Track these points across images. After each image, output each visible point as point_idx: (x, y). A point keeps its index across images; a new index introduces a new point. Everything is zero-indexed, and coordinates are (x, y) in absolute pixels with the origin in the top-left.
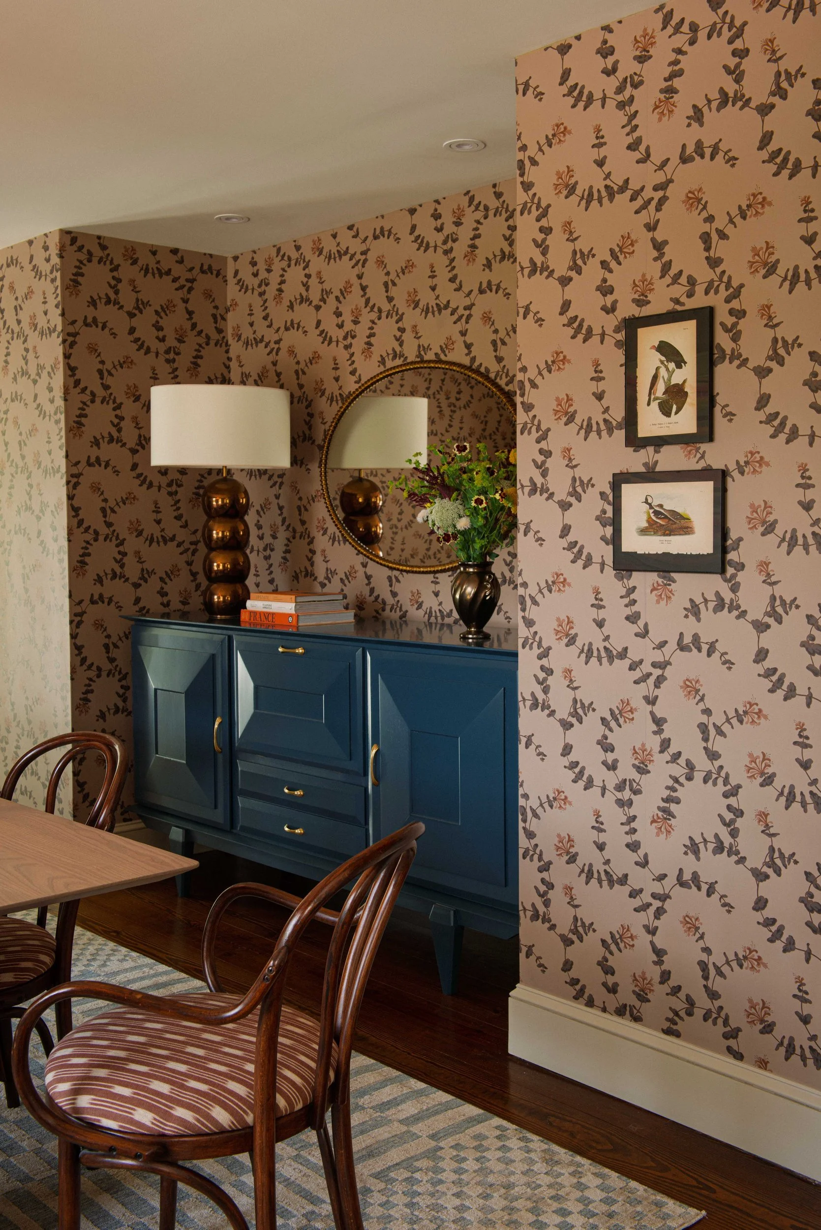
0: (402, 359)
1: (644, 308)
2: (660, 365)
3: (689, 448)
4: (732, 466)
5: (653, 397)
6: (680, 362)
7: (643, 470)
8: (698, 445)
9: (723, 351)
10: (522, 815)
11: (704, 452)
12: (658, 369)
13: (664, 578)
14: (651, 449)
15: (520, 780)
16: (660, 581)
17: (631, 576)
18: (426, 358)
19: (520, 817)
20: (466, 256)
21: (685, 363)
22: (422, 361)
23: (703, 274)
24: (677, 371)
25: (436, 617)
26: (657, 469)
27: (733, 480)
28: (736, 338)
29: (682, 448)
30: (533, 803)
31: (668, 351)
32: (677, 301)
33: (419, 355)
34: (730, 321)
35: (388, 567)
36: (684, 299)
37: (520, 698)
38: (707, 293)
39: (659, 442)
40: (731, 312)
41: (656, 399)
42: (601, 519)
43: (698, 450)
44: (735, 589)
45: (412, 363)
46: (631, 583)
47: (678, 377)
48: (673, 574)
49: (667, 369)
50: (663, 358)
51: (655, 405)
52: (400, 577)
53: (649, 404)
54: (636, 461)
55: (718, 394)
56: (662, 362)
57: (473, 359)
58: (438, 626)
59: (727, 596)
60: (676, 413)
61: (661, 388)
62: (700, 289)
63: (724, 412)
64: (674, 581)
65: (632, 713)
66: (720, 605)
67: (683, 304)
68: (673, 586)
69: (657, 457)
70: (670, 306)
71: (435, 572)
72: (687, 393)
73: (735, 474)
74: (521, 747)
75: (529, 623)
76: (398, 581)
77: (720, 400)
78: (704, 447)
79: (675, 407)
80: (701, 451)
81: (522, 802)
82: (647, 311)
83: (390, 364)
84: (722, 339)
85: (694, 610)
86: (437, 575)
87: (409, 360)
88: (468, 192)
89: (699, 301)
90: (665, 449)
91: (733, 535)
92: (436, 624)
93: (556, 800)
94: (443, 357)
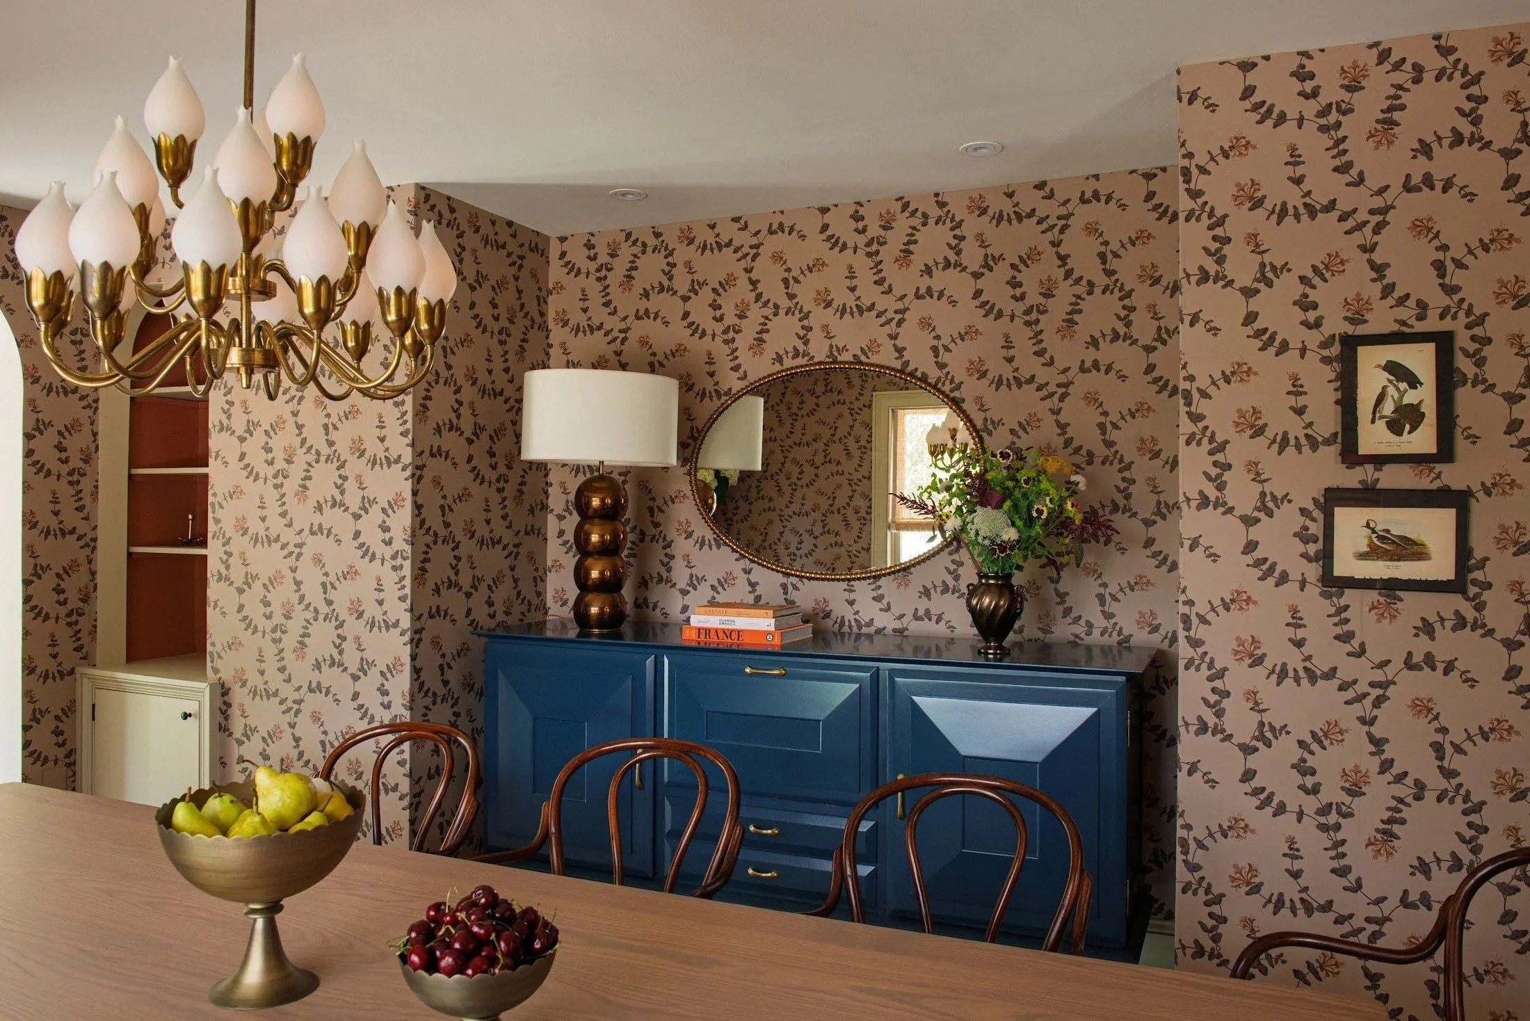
0: (807, 358)
1: (1359, 327)
2: (1387, 383)
3: (1420, 468)
4: (1476, 487)
5: (1378, 415)
6: (1414, 382)
7: (1360, 486)
8: (1432, 465)
9: (1465, 375)
10: (1182, 846)
11: (1440, 473)
12: (1384, 388)
13: (1387, 596)
14: (1370, 468)
15: (1180, 810)
16: (1382, 600)
17: (1342, 594)
18: (840, 358)
19: (1178, 849)
20: (897, 260)
21: (1421, 384)
22: (835, 362)
23: (1438, 300)
24: (1411, 391)
25: (850, 627)
26: (1378, 486)
27: (1478, 501)
28: (1480, 363)
29: (1411, 467)
30: (1200, 833)
31: (1397, 371)
32: (1404, 323)
33: (831, 355)
34: (1472, 347)
35: (782, 572)
36: (1412, 321)
37: (1180, 722)
38: (1442, 317)
39: (1380, 460)
40: (1473, 338)
41: (1381, 417)
42: (1304, 536)
43: (1431, 470)
44: (1479, 607)
45: (820, 363)
46: (1343, 602)
47: (1411, 397)
48: (1397, 592)
49: (1398, 389)
50: (1392, 378)
51: (1381, 425)
52: (799, 585)
53: (1373, 422)
54: (1352, 478)
55: (1458, 416)
56: (1390, 381)
57: (907, 363)
58: (853, 637)
59: (1470, 613)
60: (1409, 433)
61: (1388, 408)
62: (1433, 315)
63: (1465, 434)
64: (1401, 600)
65: (1342, 735)
66: (1461, 623)
67: (1412, 327)
68: (1399, 605)
69: (1377, 475)
70: (1396, 327)
71: (849, 580)
72: (1423, 415)
73: (1481, 495)
74: (1182, 776)
75: (1195, 643)
76: (795, 588)
77: (1462, 422)
78: (1439, 467)
79: (1407, 427)
80: (1436, 471)
81: (1180, 833)
82: (1361, 330)
83: (788, 362)
84: (1464, 364)
85: (1427, 629)
86: (852, 583)
87: (816, 360)
88: (901, 198)
89: (1432, 324)
90: (1388, 468)
91: (1478, 554)
92: (850, 634)
93: (1235, 828)
94: (863, 359)
